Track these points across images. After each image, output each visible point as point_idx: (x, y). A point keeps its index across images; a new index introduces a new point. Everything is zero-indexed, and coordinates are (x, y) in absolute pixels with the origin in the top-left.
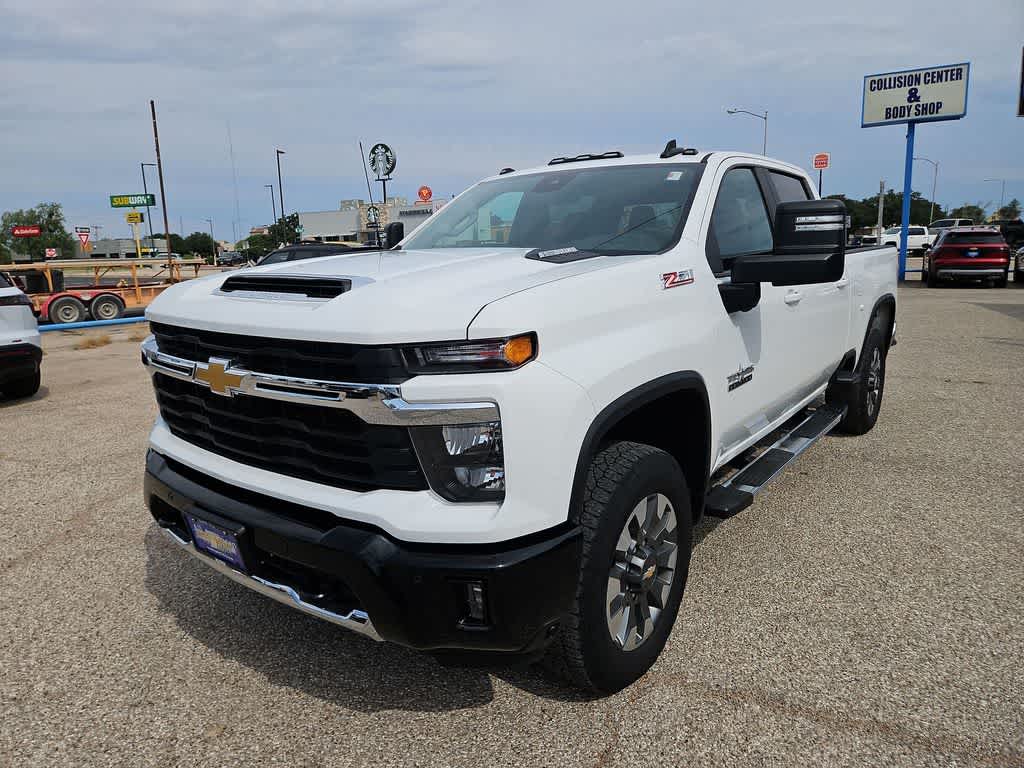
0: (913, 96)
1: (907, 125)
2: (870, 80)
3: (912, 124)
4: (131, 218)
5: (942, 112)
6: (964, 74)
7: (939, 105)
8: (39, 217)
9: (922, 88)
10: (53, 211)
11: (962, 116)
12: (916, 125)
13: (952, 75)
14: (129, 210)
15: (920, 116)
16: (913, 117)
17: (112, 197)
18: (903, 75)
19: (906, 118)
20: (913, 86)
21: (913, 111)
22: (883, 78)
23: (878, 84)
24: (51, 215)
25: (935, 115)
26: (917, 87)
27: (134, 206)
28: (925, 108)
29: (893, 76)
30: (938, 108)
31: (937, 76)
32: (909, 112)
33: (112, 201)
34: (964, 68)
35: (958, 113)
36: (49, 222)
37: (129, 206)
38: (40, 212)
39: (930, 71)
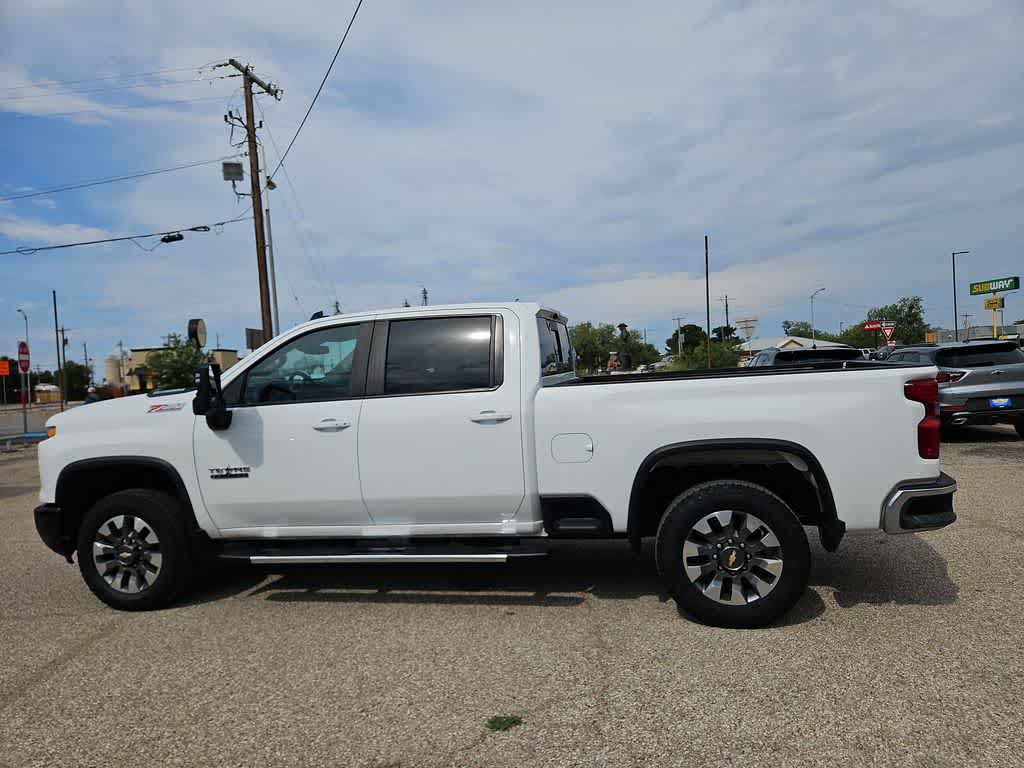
4: (990, 305)
8: (901, 310)
10: (914, 304)
14: (990, 296)
17: (972, 285)
24: (911, 308)
27: (994, 292)
33: (972, 289)
36: (909, 315)
37: (990, 292)
38: (902, 306)
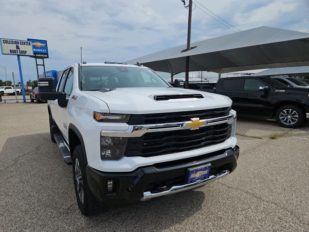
0: (18, 47)
2: (3, 40)
3: (18, 56)
5: (27, 54)
6: (31, 44)
9: (20, 46)
12: (20, 56)
13: (28, 44)
15: (21, 54)
16: (19, 54)
19: (17, 54)
20: (17, 45)
21: (18, 52)
22: (7, 40)
23: (6, 42)
25: (25, 54)
26: (18, 45)
28: (22, 52)
29: (10, 40)
30: (26, 53)
32: (17, 52)
34: (31, 42)
39: (21, 41)
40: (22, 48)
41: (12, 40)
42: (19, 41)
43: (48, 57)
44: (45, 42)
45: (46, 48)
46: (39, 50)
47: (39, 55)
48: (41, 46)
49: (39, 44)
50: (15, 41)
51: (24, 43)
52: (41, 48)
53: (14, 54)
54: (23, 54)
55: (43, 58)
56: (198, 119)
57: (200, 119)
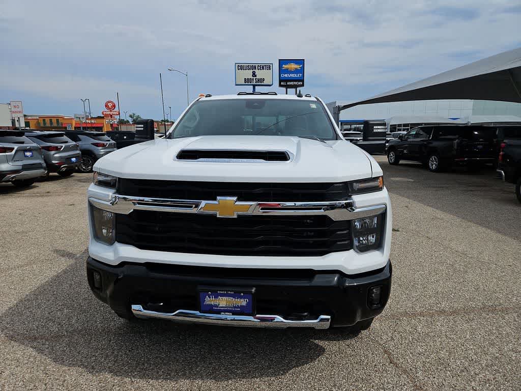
0: (254, 75)
1: (252, 86)
2: (237, 65)
3: (254, 86)
5: (265, 83)
6: (271, 67)
7: (264, 80)
9: (257, 71)
11: (271, 85)
12: (256, 87)
13: (267, 67)
15: (257, 83)
16: (254, 83)
18: (250, 65)
19: (252, 83)
20: (254, 70)
21: (254, 81)
22: (242, 65)
23: (241, 67)
25: (262, 83)
28: (259, 80)
29: (246, 65)
31: (262, 67)
34: (271, 65)
35: (269, 84)
39: (260, 65)
40: (260, 74)
41: (248, 65)
42: (257, 65)
43: (303, 85)
44: (301, 62)
45: (302, 71)
46: (292, 75)
47: (292, 83)
48: (296, 69)
49: (293, 66)
50: (251, 65)
51: (263, 68)
52: (296, 71)
53: (249, 83)
54: (260, 83)
55: (295, 87)
56: (235, 198)
57: (238, 200)
